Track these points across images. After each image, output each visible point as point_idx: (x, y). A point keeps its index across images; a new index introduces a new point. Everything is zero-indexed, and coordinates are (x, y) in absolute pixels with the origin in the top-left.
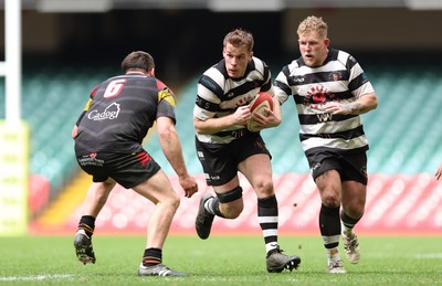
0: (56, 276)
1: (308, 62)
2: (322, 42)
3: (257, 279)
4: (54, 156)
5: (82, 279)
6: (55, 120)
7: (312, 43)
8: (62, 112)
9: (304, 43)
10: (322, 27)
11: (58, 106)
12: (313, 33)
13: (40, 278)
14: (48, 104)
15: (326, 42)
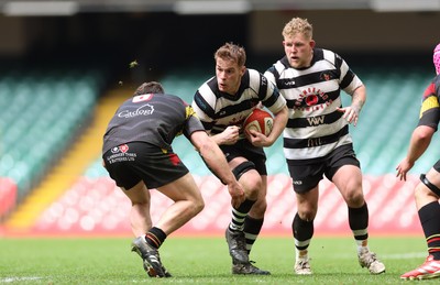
0: (23, 279)
1: (294, 64)
2: (308, 44)
3: (225, 281)
4: (21, 159)
5: (50, 281)
6: (22, 123)
7: (298, 45)
8: (29, 115)
9: (289, 45)
10: (307, 28)
11: (25, 108)
12: (299, 35)
13: (8, 280)
14: (15, 107)
15: (311, 44)
